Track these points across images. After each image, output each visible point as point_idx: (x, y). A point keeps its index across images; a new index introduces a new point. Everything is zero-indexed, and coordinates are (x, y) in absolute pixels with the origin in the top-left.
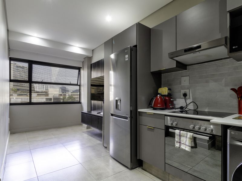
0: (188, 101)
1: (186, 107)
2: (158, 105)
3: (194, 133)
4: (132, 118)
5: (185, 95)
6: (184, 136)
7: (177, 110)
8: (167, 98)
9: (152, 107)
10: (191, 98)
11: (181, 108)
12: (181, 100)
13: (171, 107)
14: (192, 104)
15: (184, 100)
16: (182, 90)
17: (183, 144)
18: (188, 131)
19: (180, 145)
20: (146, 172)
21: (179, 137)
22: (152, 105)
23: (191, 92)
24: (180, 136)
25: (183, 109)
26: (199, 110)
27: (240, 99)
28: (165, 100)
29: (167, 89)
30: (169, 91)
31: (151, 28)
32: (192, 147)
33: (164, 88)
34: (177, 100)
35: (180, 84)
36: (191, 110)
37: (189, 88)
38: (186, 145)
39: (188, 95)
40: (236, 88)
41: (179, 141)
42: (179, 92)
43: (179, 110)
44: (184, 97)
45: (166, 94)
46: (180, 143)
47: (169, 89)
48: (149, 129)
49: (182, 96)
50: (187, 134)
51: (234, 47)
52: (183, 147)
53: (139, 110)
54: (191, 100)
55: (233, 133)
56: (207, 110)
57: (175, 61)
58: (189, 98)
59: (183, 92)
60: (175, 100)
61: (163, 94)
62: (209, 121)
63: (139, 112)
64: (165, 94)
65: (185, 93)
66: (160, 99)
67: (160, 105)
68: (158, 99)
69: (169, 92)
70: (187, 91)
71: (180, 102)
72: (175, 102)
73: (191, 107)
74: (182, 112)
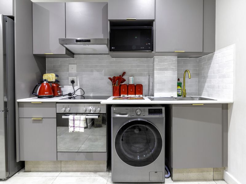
0: (76, 88)
1: (74, 93)
2: (46, 93)
3: (86, 115)
4: (8, 111)
5: (73, 82)
6: (77, 120)
7: (65, 97)
8: (54, 85)
9: (36, 96)
10: (78, 84)
11: (70, 94)
12: (69, 86)
13: (59, 94)
14: (79, 90)
15: (72, 87)
16: (69, 77)
17: (77, 127)
18: (80, 114)
19: (74, 129)
20: (30, 173)
21: (72, 122)
22: (36, 93)
23: (78, 79)
24: (74, 120)
25: (71, 96)
26: (85, 95)
27: (114, 85)
28: (53, 87)
29: (54, 75)
30: (56, 77)
31: (33, 2)
32: (85, 128)
33: (51, 74)
34: (65, 86)
35: (68, 71)
36: (78, 96)
37: (76, 76)
38: (80, 127)
39: (76, 82)
40: (112, 77)
41: (73, 126)
42: (66, 78)
43: (68, 96)
44: (72, 84)
45: (54, 80)
46: (74, 127)
47: (57, 76)
48: (36, 121)
49: (70, 83)
50: (80, 118)
51: (112, 48)
52: (77, 130)
53: (18, 100)
54: (78, 87)
55: (114, 109)
56: (91, 95)
57: (65, 48)
58: (77, 85)
59: (71, 79)
60: (63, 87)
61: (49, 80)
62: (99, 103)
63: (19, 103)
64: (52, 80)
65: (73, 80)
66: (47, 86)
67: (48, 93)
68: (45, 87)
69: (56, 79)
70: (75, 78)
71: (67, 89)
72: (62, 89)
73: (79, 93)
74: (70, 98)
